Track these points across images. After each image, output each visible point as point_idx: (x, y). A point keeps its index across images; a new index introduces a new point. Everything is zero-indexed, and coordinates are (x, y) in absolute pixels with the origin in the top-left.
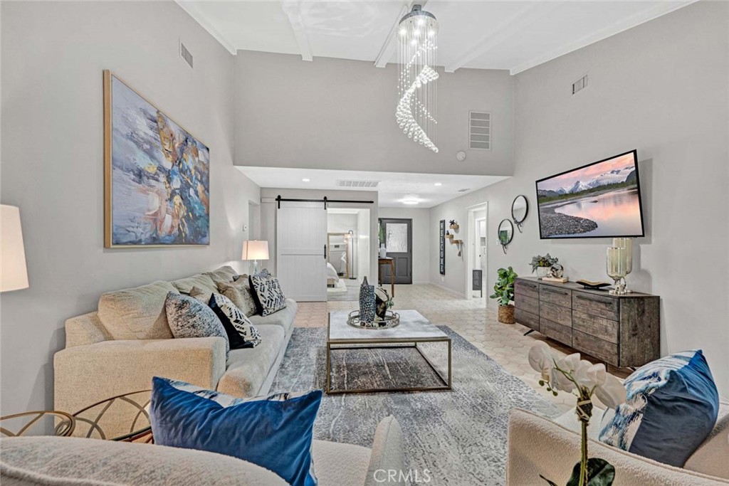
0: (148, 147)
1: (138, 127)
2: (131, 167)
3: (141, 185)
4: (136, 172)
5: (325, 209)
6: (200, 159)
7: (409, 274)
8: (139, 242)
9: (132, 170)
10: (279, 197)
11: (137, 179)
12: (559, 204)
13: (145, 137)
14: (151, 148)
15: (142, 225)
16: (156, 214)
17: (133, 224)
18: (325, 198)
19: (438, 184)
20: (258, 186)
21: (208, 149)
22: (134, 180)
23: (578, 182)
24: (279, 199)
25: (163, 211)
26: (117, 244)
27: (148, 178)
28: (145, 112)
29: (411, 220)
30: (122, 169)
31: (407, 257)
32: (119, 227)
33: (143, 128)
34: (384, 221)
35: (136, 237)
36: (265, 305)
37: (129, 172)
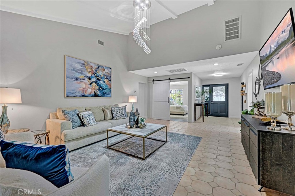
0: (80, 71)
1: (76, 67)
2: (73, 77)
3: (77, 82)
4: (75, 78)
5: (169, 83)
6: (106, 72)
7: (226, 112)
8: (77, 96)
9: (74, 78)
10: (153, 80)
11: (76, 80)
12: (267, 64)
13: (79, 69)
14: (82, 71)
15: (78, 92)
16: (84, 89)
17: (74, 92)
18: (169, 78)
19: (216, 64)
20: (146, 77)
21: (111, 68)
22: (74, 81)
23: (271, 46)
24: (153, 81)
25: (87, 88)
26: (68, 96)
27: (80, 79)
28: (79, 63)
29: (228, 84)
30: (70, 78)
31: (226, 103)
32: (68, 92)
33: (78, 66)
34: (212, 86)
35: (75, 95)
36: (114, 117)
37: (72, 78)
